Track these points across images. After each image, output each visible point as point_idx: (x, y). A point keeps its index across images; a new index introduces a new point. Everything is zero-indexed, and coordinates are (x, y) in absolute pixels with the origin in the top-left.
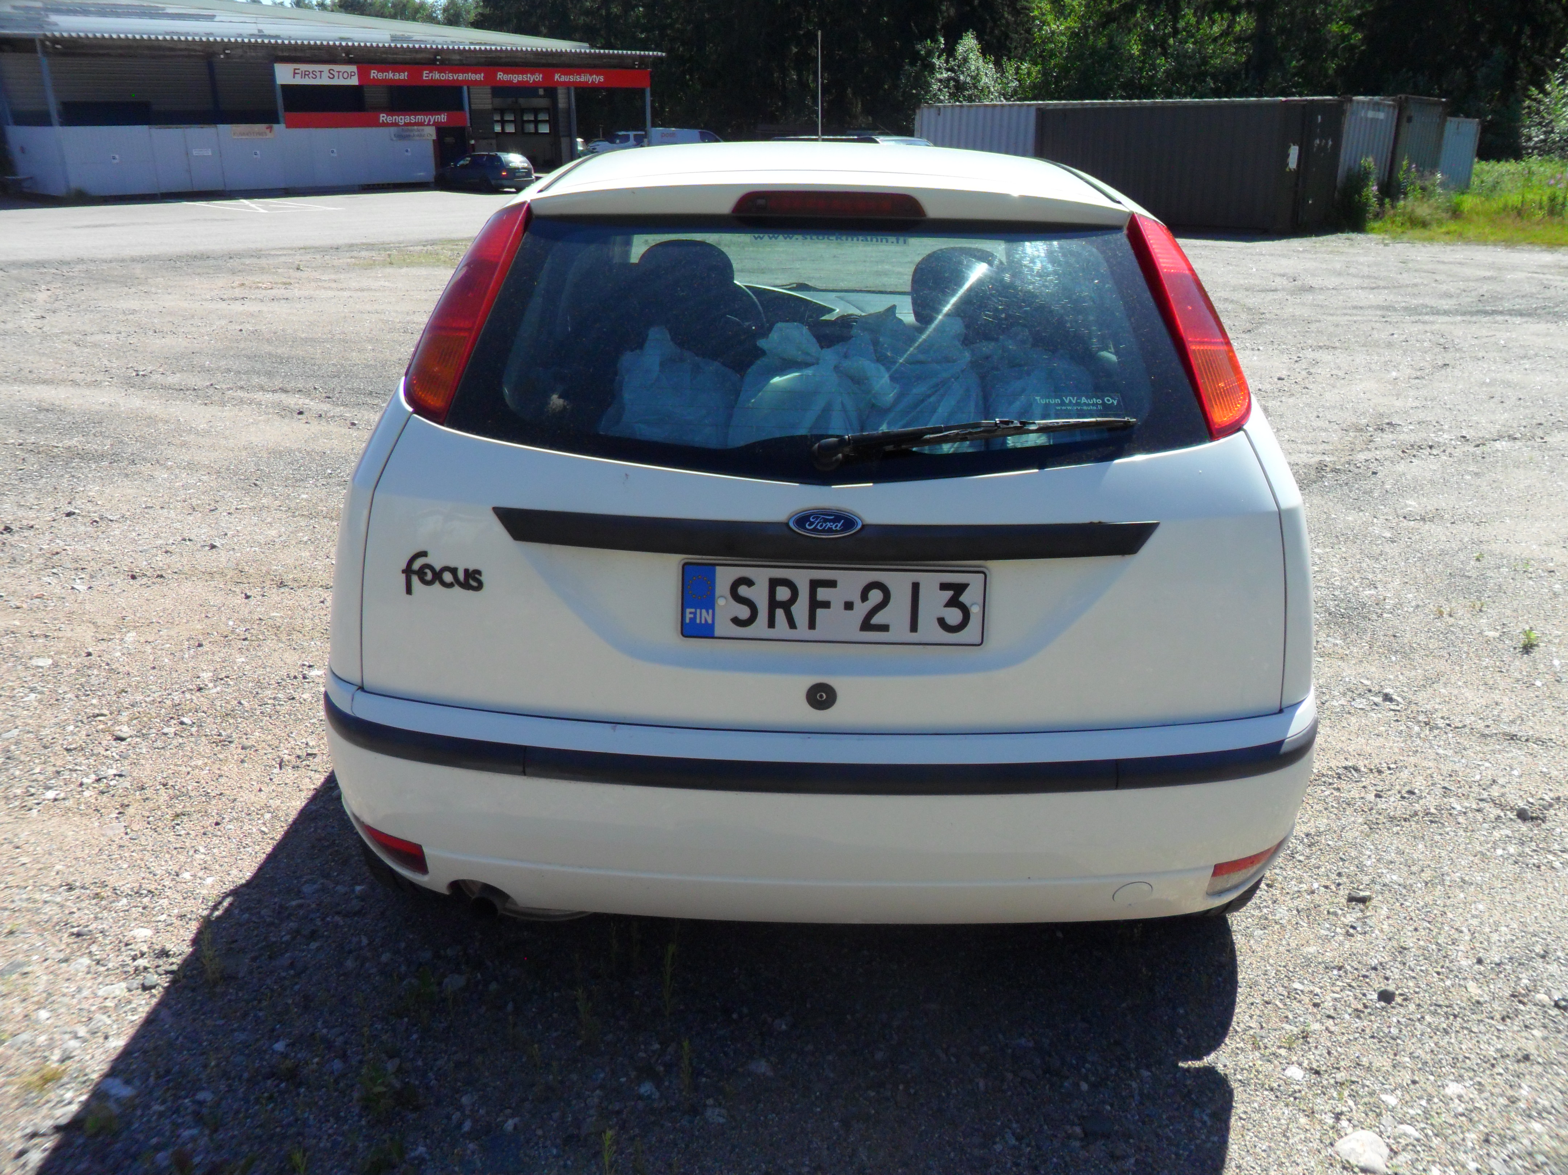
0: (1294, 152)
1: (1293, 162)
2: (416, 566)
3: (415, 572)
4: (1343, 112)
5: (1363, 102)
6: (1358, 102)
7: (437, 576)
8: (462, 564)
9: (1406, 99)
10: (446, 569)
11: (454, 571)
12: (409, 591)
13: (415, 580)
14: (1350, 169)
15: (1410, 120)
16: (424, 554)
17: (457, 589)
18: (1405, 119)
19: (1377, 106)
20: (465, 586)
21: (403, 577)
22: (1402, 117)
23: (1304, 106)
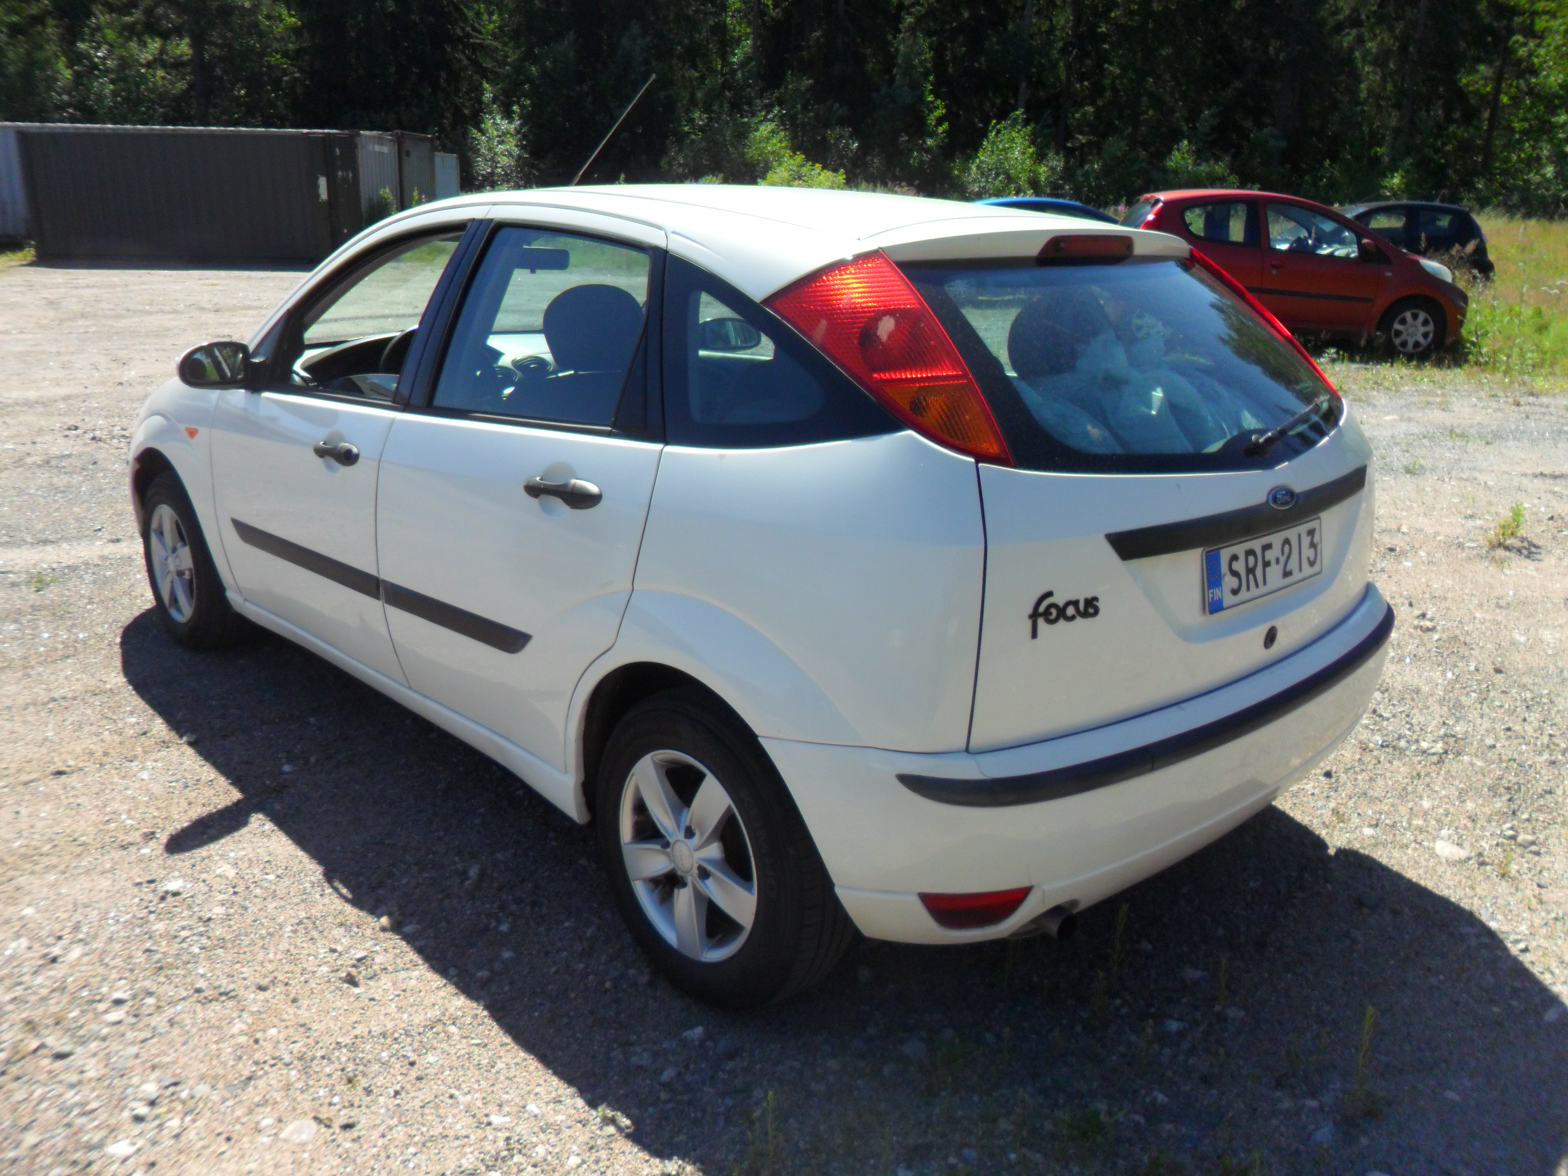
0: (323, 182)
1: (323, 194)
2: (1042, 609)
3: (1041, 615)
4: (355, 146)
5: (370, 137)
6: (366, 136)
7: (1062, 613)
8: (1081, 596)
9: (402, 134)
10: (1068, 604)
11: (1075, 603)
12: (1034, 635)
13: (1041, 622)
14: (370, 200)
15: (408, 154)
16: (1049, 594)
17: (1079, 621)
18: (404, 154)
19: (380, 141)
20: (1085, 615)
21: (1028, 624)
22: (402, 154)
23: (323, 139)
